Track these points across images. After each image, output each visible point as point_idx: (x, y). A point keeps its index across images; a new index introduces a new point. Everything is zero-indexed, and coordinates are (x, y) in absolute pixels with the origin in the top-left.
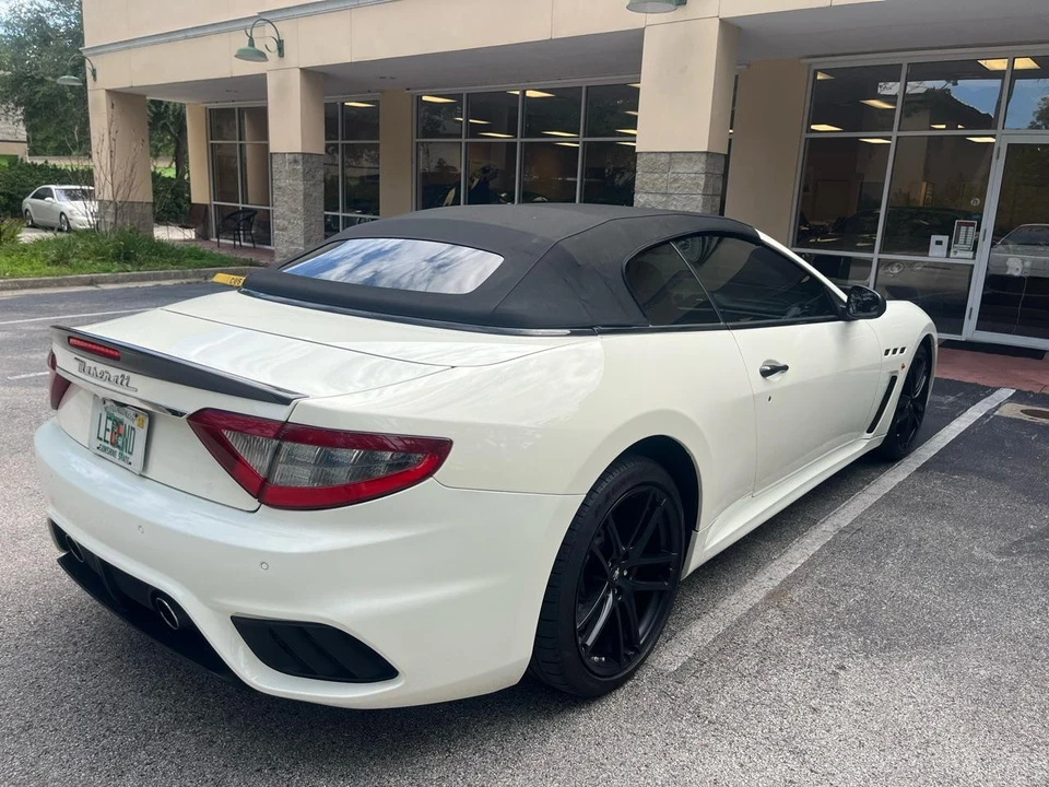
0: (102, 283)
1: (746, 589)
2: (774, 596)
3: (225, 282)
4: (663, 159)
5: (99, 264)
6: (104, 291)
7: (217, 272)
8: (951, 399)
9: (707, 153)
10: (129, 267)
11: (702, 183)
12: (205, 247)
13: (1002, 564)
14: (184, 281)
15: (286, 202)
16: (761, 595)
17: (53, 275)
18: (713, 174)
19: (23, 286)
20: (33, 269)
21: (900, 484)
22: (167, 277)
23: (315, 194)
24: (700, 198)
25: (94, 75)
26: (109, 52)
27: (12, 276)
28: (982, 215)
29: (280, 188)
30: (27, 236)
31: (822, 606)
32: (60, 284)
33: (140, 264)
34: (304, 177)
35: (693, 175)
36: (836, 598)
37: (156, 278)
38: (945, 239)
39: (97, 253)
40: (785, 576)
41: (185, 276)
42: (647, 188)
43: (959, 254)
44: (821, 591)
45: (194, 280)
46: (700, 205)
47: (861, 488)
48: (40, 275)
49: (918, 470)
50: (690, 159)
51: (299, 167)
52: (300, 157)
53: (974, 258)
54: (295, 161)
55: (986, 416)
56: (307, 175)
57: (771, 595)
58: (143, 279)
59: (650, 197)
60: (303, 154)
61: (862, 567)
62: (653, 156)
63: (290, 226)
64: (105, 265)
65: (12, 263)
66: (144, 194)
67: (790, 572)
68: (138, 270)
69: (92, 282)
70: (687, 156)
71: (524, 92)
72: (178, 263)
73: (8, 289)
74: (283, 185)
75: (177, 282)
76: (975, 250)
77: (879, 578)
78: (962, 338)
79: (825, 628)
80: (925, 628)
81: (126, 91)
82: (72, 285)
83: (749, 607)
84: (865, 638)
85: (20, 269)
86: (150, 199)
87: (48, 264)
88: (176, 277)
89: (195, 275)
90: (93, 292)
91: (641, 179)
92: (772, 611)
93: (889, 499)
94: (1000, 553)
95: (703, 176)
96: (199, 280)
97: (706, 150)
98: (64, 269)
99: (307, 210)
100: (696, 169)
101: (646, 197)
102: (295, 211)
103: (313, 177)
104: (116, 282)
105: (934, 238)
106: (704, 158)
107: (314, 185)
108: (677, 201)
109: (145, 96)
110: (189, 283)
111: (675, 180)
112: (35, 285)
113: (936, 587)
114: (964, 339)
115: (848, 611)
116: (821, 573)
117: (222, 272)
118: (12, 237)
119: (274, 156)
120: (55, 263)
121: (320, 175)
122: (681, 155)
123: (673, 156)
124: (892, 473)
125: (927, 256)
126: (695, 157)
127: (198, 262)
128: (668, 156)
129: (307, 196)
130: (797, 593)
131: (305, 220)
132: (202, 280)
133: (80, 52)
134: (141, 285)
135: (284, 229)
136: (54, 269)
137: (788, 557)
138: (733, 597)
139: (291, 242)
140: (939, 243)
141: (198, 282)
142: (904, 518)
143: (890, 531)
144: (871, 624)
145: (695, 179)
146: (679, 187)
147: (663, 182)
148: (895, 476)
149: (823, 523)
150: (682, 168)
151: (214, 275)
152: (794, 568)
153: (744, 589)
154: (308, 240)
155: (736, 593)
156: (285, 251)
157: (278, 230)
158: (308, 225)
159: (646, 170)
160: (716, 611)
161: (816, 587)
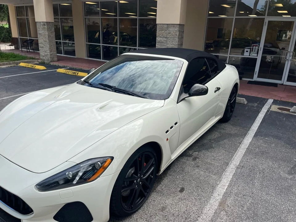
1: (212, 201)
2: (222, 203)
3: (23, 66)
4: (165, 26)
8: (256, 104)
9: (179, 24)
11: (178, 34)
12: (17, 53)
13: (291, 179)
14: (9, 66)
15: (42, 38)
16: (217, 204)
18: (181, 31)
21: (251, 143)
22: (4, 65)
24: (177, 39)
28: (260, 43)
29: (40, 34)
31: (239, 208)
34: (48, 30)
35: (175, 32)
36: (243, 203)
38: (249, 50)
40: (223, 193)
41: (10, 64)
42: (160, 35)
43: (253, 55)
44: (237, 200)
45: (13, 65)
46: (177, 41)
49: (254, 136)
50: (174, 27)
51: (46, 27)
52: (46, 24)
53: (257, 56)
54: (44, 25)
55: (268, 111)
56: (49, 29)
57: (220, 204)
59: (161, 38)
60: (47, 22)
61: (248, 186)
62: (162, 25)
67: (225, 191)
70: (173, 25)
71: (119, 1)
72: (7, 59)
74: (41, 32)
75: (7, 66)
76: (258, 54)
77: (254, 190)
80: (275, 215)
83: (214, 211)
88: (7, 64)
89: (13, 63)
91: (158, 33)
92: (222, 212)
93: (249, 151)
94: (290, 173)
95: (178, 32)
96: (14, 65)
97: (179, 23)
99: (50, 41)
100: (176, 30)
101: (160, 38)
102: (46, 41)
103: (51, 30)
105: (246, 50)
106: (178, 26)
107: (51, 33)
108: (170, 40)
110: (11, 66)
111: (169, 33)
113: (273, 193)
114: (254, 80)
115: (249, 209)
116: (235, 190)
117: (22, 62)
119: (37, 23)
121: (53, 29)
122: (171, 25)
123: (168, 25)
124: (247, 138)
125: (243, 55)
126: (175, 26)
127: (14, 59)
128: (167, 26)
129: (49, 36)
130: (229, 201)
131: (49, 44)
132: (16, 65)
135: (43, 47)
137: (222, 183)
138: (207, 207)
139: (45, 52)
140: (247, 51)
141: (14, 66)
142: (256, 160)
143: (252, 166)
144: (257, 215)
145: (175, 33)
146: (170, 35)
147: (165, 34)
148: (248, 140)
149: (231, 164)
150: (171, 29)
151: (20, 63)
152: (226, 188)
153: (211, 201)
154: (51, 51)
155: (208, 204)
156: (43, 55)
157: (40, 47)
158: (50, 46)
159: (160, 30)
160: (203, 215)
161: (235, 198)
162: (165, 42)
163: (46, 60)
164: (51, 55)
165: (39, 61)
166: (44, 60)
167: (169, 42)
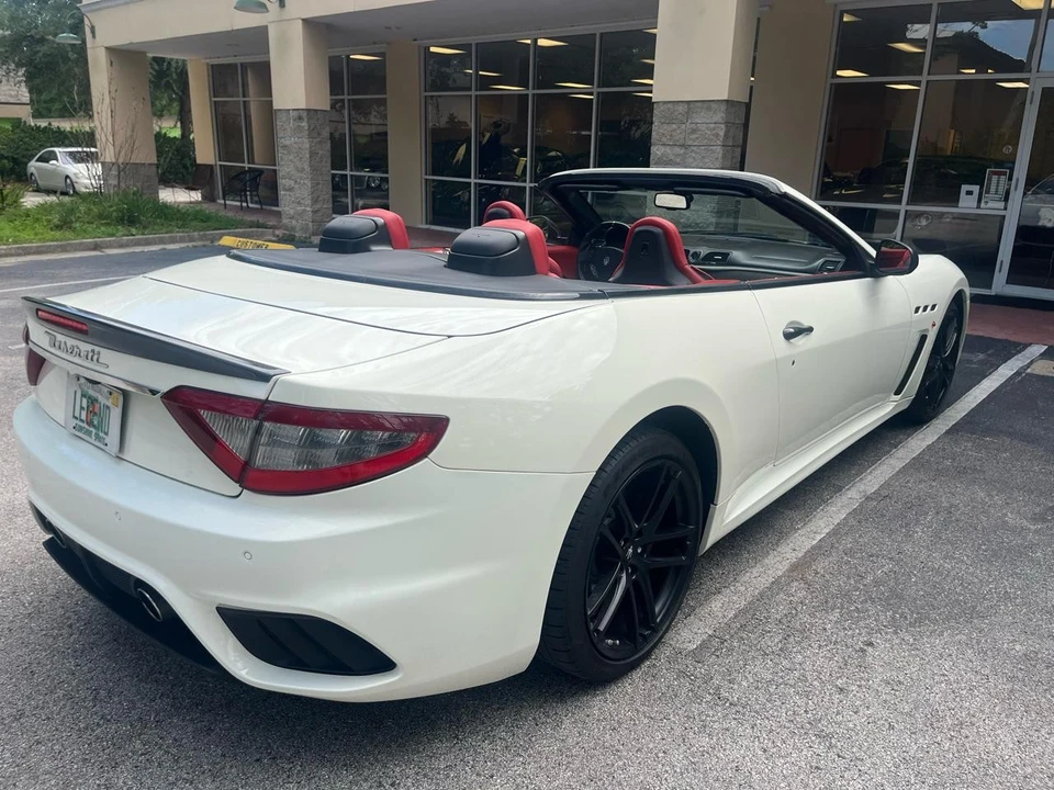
0: (107, 247)
1: (770, 560)
2: (799, 568)
3: (231, 245)
4: (681, 108)
5: (103, 229)
6: (109, 256)
7: (223, 235)
8: (981, 356)
9: (727, 101)
10: (134, 231)
11: (722, 133)
12: (209, 208)
13: (1036, 531)
14: (190, 244)
15: (291, 160)
16: (785, 566)
17: (57, 240)
18: (733, 123)
19: (27, 252)
20: (36, 234)
21: (929, 447)
22: (173, 241)
23: (321, 152)
24: (719, 149)
25: (93, 32)
26: (108, 7)
27: (15, 242)
28: (1014, 163)
29: (285, 147)
30: (31, 200)
31: (849, 578)
32: (64, 249)
33: (145, 228)
34: (309, 134)
35: (712, 125)
36: (863, 569)
37: (161, 241)
38: (976, 189)
39: (101, 216)
40: (809, 546)
41: (192, 240)
42: (664, 140)
43: (991, 205)
44: (848, 563)
45: (200, 243)
46: (720, 156)
47: (888, 452)
48: (44, 240)
49: (948, 432)
50: (709, 109)
51: (304, 124)
52: (304, 115)
53: (1005, 209)
54: (300, 118)
55: (1018, 373)
56: (313, 132)
57: (794, 568)
58: (148, 243)
59: (668, 149)
60: (308, 110)
61: (890, 537)
62: (669, 105)
63: (297, 186)
64: (110, 230)
65: (15, 228)
66: (147, 155)
67: (814, 542)
68: (143, 234)
69: (96, 247)
70: (706, 105)
71: (536, 41)
72: (183, 226)
73: (11, 255)
74: (288, 143)
75: (183, 245)
76: (1006, 199)
77: (908, 547)
78: (993, 292)
79: (851, 602)
80: (957, 600)
81: (124, 48)
82: (76, 250)
83: (771, 580)
84: (895, 612)
85: (24, 235)
86: (154, 160)
87: (51, 229)
88: (182, 240)
89: (201, 239)
90: (96, 257)
91: (658, 130)
92: (795, 584)
93: (917, 463)
94: (1035, 519)
95: (723, 126)
96: (205, 243)
97: (726, 98)
98: (69, 234)
99: (314, 169)
100: (715, 120)
101: (663, 149)
102: (301, 170)
103: (319, 134)
104: (121, 246)
105: (965, 188)
106: (723, 107)
107: (320, 142)
108: (696, 153)
109: (144, 53)
110: (195, 247)
111: (694, 131)
112: (39, 251)
113: (968, 556)
114: (993, 294)
115: (877, 583)
116: (848, 542)
117: (229, 234)
118: (15, 202)
119: (279, 113)
120: (58, 227)
121: (326, 133)
122: (699, 104)
123: (692, 105)
124: (921, 436)
125: (957, 207)
126: (713, 105)
127: (204, 224)
128: (686, 106)
129: (313, 154)
130: (821, 565)
131: (312, 179)
132: (208, 243)
133: (78, 9)
134: (146, 249)
135: (291, 189)
136: (58, 234)
137: (812, 526)
138: (754, 571)
139: (299, 203)
140: (969, 193)
141: (204, 246)
142: (934, 484)
143: (919, 498)
144: (900, 597)
145: (714, 129)
146: (697, 138)
147: (681, 133)
148: (923, 439)
149: (849, 489)
150: (701, 118)
151: (220, 238)
152: (819, 537)
153: (766, 561)
154: (315, 201)
155: (758, 565)
156: (292, 212)
157: (285, 190)
158: (315, 185)
159: (663, 120)
160: (737, 584)
161: (842, 558)
162: (678, 160)
163: (298, 228)
164: (314, 212)
165: (277, 232)
166: (293, 228)
167: (691, 160)
